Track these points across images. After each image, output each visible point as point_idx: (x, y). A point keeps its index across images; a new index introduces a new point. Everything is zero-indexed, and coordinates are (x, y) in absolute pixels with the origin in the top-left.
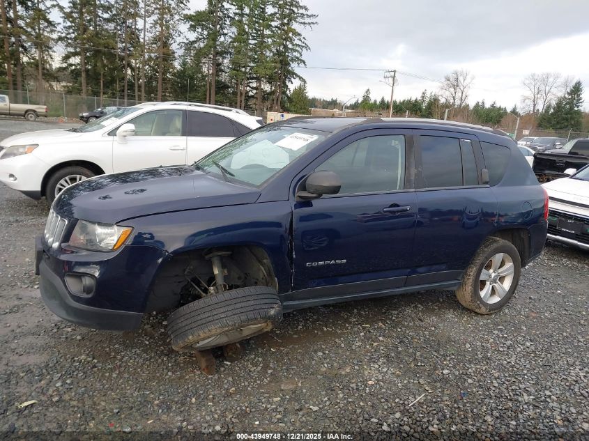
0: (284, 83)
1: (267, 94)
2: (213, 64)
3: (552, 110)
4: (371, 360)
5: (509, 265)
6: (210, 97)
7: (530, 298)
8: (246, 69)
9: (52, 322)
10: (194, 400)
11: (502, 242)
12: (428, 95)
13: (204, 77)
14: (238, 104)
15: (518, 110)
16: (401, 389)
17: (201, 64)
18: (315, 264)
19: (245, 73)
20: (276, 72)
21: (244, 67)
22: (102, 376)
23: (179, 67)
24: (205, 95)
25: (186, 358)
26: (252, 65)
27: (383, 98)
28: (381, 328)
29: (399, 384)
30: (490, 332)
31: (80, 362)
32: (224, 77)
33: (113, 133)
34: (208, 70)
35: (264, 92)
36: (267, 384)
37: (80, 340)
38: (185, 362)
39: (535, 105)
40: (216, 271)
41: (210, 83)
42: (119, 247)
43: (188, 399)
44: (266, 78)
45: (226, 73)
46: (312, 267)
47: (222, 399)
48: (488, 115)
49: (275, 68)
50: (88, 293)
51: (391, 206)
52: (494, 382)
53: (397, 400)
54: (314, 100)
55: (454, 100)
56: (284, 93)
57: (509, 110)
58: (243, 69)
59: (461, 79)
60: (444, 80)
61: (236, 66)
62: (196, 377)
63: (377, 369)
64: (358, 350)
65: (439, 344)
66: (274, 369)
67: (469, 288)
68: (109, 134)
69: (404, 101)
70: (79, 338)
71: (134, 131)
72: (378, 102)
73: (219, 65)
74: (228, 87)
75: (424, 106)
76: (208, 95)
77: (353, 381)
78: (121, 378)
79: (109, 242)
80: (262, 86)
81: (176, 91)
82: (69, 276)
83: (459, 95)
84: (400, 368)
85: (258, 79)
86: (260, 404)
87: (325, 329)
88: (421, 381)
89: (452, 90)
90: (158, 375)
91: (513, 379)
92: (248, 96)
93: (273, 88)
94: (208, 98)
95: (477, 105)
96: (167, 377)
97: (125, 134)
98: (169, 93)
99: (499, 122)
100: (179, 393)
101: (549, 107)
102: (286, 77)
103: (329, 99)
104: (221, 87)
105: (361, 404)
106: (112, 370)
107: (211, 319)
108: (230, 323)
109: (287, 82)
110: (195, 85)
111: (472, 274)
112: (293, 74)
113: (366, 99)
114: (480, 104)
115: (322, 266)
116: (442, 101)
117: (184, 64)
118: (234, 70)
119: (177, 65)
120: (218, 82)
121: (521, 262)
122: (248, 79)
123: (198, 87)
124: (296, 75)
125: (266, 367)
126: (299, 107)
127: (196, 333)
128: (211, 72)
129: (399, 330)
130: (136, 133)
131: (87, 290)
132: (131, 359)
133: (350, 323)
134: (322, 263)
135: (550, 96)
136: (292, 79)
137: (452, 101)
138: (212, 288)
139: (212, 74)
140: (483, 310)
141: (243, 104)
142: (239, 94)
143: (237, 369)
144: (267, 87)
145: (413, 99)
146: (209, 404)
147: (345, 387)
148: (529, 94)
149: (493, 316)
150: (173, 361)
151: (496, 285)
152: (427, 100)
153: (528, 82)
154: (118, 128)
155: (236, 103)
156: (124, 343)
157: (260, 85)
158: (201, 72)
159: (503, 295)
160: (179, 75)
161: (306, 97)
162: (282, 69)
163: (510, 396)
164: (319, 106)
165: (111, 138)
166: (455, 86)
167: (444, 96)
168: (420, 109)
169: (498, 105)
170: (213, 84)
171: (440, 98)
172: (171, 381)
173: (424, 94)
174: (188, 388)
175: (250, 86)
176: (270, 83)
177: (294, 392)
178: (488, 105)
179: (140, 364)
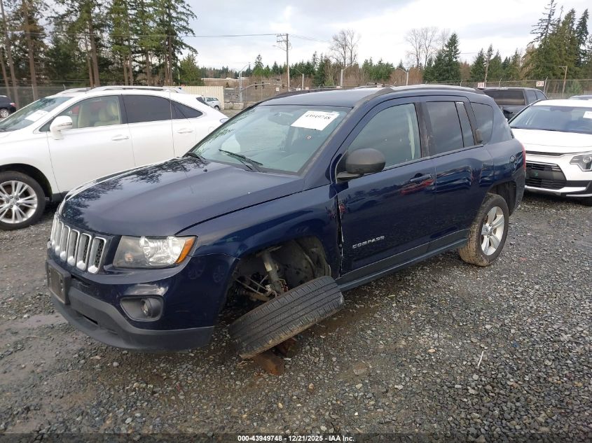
0: (174, 55)
1: (157, 67)
2: (90, 39)
3: (434, 63)
4: (418, 330)
5: (500, 217)
6: (93, 76)
7: (511, 244)
8: (129, 42)
9: (72, 352)
10: (280, 405)
11: (496, 196)
12: (318, 56)
13: (82, 54)
14: (126, 80)
15: (404, 66)
16: (461, 351)
17: (77, 40)
18: (360, 245)
19: (129, 46)
20: (164, 44)
21: (127, 40)
22: (168, 400)
23: (51, 46)
24: (88, 74)
25: (244, 363)
26: (136, 37)
27: (275, 63)
28: (405, 295)
29: (457, 347)
30: (499, 282)
31: (134, 390)
32: (106, 53)
33: (45, 128)
34: (87, 46)
35: (152, 65)
36: (340, 372)
37: (117, 367)
38: (245, 368)
39: (418, 60)
40: (269, 268)
41: (91, 61)
42: (183, 261)
43: (275, 406)
44: (153, 51)
45: (107, 48)
46: (357, 248)
47: (308, 397)
48: (377, 72)
49: (162, 39)
50: (154, 316)
51: (416, 177)
52: (531, 327)
53: (465, 363)
54: (204, 70)
55: (345, 60)
56: (175, 65)
57: (396, 66)
58: (126, 43)
59: (348, 38)
60: (333, 40)
61: (118, 40)
62: (266, 381)
63: (429, 337)
64: (400, 321)
65: (466, 302)
66: (336, 356)
67: (473, 245)
68: (40, 130)
69: (296, 65)
70: (115, 364)
71: (71, 124)
72: (271, 68)
73: (97, 39)
74: (112, 64)
75: (316, 68)
76: (90, 74)
77: (416, 352)
78: (190, 398)
79: (159, 256)
80: (150, 60)
81: (51, 72)
82: (126, 300)
83: (348, 54)
84: (447, 331)
85: (144, 53)
86: (347, 394)
87: (358, 307)
88: (473, 340)
89: (341, 50)
90: (227, 386)
91: (545, 323)
92: (135, 71)
93: (162, 61)
94: (91, 77)
95: (366, 63)
96: (238, 387)
97: (60, 128)
98: (44, 75)
99: (388, 77)
100: (261, 401)
101: (430, 61)
102: (175, 48)
103: (219, 68)
104: (104, 64)
105: (437, 373)
106: (175, 392)
107: (290, 318)
108: (311, 320)
109: (176, 53)
110: (73, 64)
111: (475, 230)
112: (181, 44)
113: (258, 66)
114: (369, 62)
115: (366, 245)
116: (333, 61)
117: (56, 41)
118: (117, 44)
119: (48, 42)
120: (100, 59)
121: (508, 212)
122: (133, 53)
123: (76, 66)
124: (185, 45)
125: (328, 356)
126: (190, 78)
127: (277, 337)
128: (90, 48)
129: (423, 294)
130: (74, 126)
131: (152, 313)
132: (187, 376)
133: (376, 296)
134: (365, 243)
135: (430, 50)
136: (182, 50)
137: (343, 61)
138: (268, 286)
139: (91, 51)
140: (485, 262)
141: (132, 80)
142: (125, 70)
143: (301, 363)
144: (155, 61)
145: (305, 62)
146: (298, 405)
147: (413, 360)
148: (412, 49)
149: (492, 266)
150: (233, 369)
151: (491, 237)
152: (318, 62)
153: (409, 37)
154: (50, 122)
155: (124, 81)
156: (168, 361)
157: (147, 59)
158: (78, 50)
159: (497, 245)
160: (52, 54)
161: (197, 68)
162: (168, 40)
163: (552, 338)
164: (210, 75)
165: (44, 134)
166: (344, 47)
167: (335, 57)
168: (313, 72)
169: (385, 62)
170: (95, 61)
171: (331, 59)
172: (244, 390)
173: (314, 55)
174: (267, 395)
175: (136, 61)
176: (158, 56)
177: (370, 375)
178: (375, 63)
179: (201, 379)
